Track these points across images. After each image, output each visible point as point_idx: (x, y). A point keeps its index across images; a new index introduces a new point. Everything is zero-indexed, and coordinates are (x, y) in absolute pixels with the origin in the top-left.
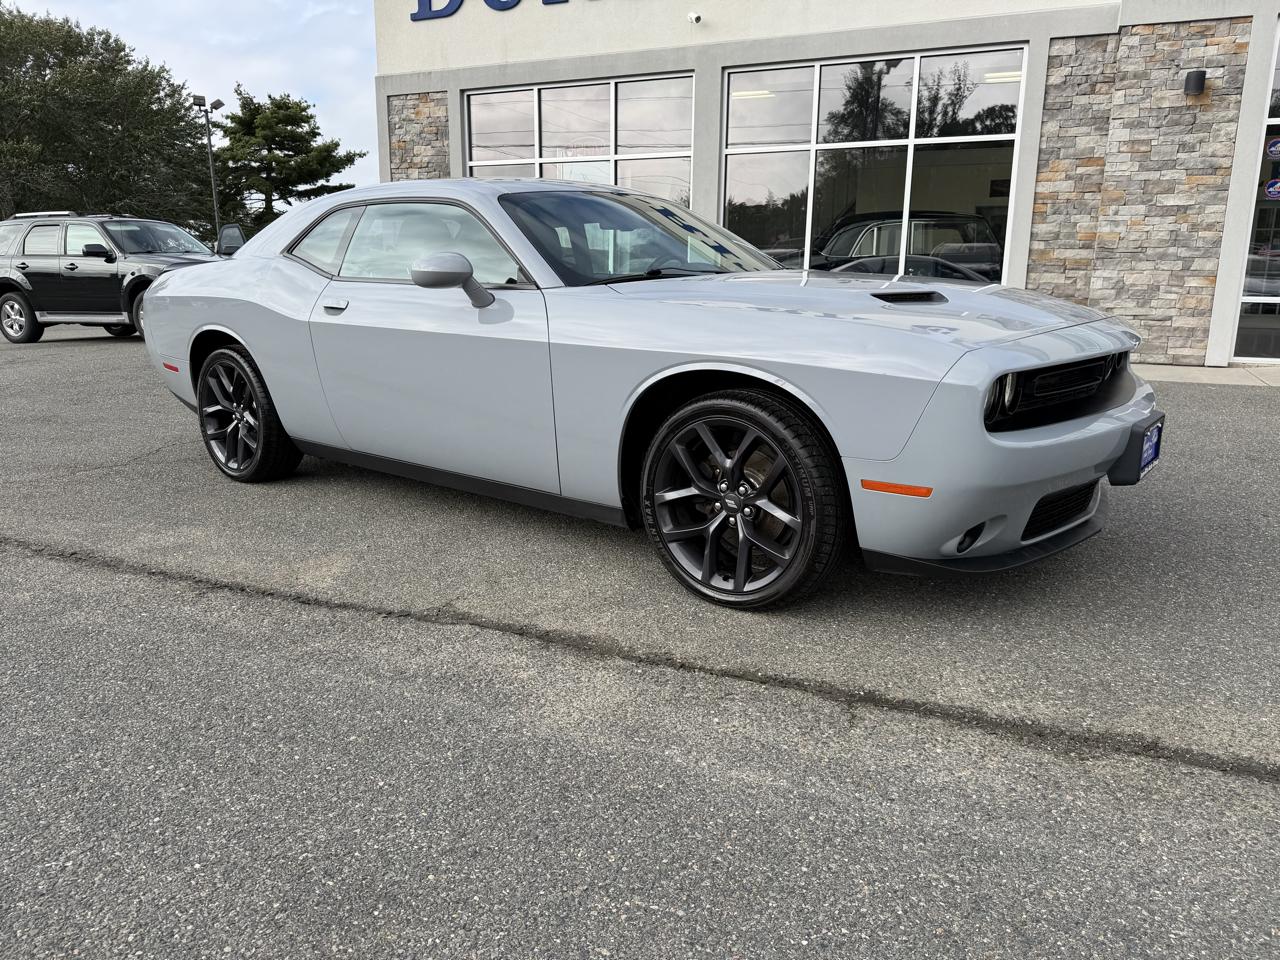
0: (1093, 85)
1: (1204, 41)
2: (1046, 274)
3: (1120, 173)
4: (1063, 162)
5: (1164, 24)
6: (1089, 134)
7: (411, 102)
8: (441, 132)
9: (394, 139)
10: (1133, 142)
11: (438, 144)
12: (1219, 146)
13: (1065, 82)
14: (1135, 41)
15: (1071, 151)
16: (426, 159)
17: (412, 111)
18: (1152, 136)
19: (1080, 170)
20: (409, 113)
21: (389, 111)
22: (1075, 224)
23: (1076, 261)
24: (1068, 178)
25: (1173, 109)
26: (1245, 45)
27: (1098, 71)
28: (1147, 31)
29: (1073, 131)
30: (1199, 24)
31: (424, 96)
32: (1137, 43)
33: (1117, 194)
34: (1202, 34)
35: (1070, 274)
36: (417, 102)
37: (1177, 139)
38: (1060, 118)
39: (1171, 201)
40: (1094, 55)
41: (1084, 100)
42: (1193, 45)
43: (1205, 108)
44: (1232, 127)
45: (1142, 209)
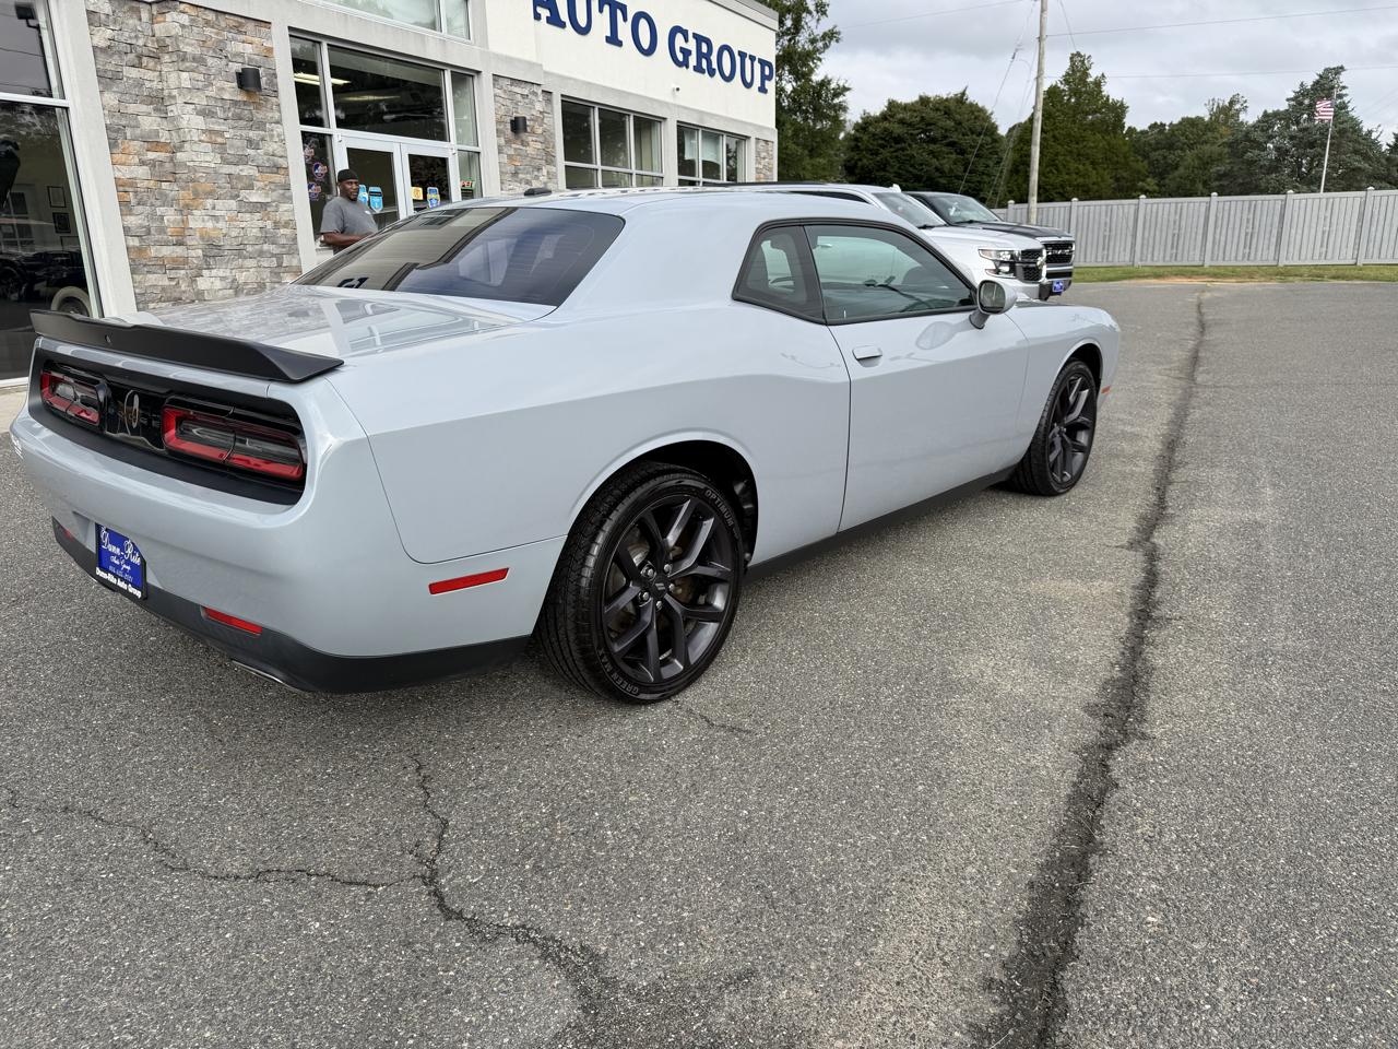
0: (140, 57)
1: (242, 37)
2: (150, 276)
3: (206, 165)
4: (132, 143)
5: (206, 8)
6: (149, 114)
10: (211, 132)
12: (275, 146)
13: (109, 47)
14: (185, 19)
15: (138, 131)
18: (223, 128)
19: (151, 155)
22: (162, 217)
23: (174, 260)
24: (142, 163)
25: (235, 103)
26: (270, 50)
27: (141, 42)
28: (193, 12)
29: (132, 108)
30: (236, 19)
32: (187, 23)
33: (209, 186)
34: (238, 29)
35: (173, 274)
37: (244, 133)
38: (115, 89)
39: (255, 197)
40: (131, 22)
41: (134, 73)
42: (234, 39)
43: (258, 106)
44: (278, 129)
45: (233, 204)
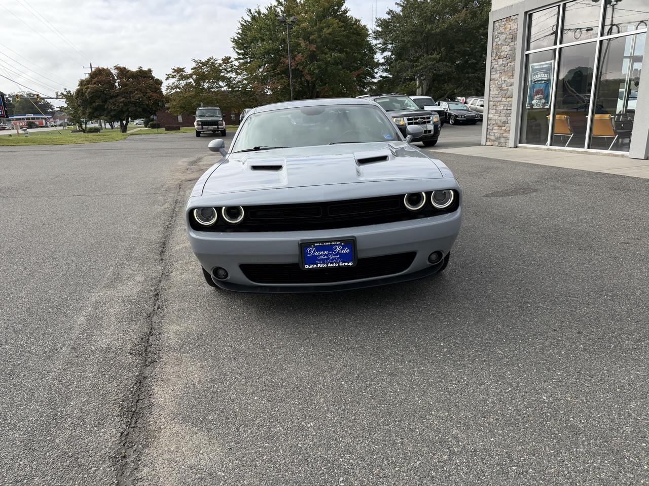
7: (503, 23)
8: (514, 38)
9: (494, 45)
11: (512, 44)
16: (506, 53)
17: (503, 28)
20: (502, 30)
21: (493, 30)
31: (508, 19)
36: (506, 22)
